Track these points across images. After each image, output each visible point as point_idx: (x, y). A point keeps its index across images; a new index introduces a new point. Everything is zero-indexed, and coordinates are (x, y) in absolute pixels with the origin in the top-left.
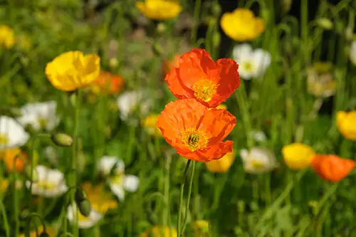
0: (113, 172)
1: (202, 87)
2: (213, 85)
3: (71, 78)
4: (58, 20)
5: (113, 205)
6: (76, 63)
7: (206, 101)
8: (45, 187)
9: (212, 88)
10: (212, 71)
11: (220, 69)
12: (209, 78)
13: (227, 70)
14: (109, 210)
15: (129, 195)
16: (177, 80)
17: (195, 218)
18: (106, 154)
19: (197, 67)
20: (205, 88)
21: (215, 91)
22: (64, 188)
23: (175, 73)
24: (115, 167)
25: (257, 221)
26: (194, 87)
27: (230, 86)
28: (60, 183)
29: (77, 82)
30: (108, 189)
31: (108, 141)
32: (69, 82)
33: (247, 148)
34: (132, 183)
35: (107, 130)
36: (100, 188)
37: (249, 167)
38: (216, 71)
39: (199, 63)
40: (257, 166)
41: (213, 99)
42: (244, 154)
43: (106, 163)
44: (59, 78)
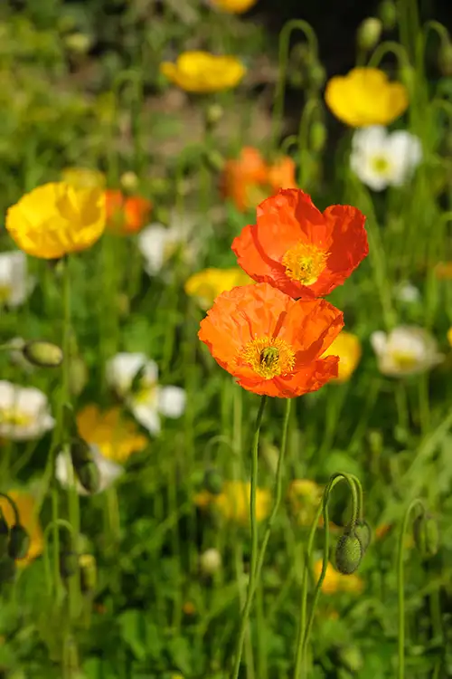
0: (137, 384)
1: (299, 257)
2: (320, 254)
3: (54, 235)
4: (20, 86)
5: (140, 443)
6: (62, 204)
7: (306, 284)
8: (13, 422)
9: (318, 258)
10: (317, 228)
11: (331, 226)
12: (312, 241)
13: (345, 228)
14: (134, 454)
15: (168, 423)
16: (253, 246)
17: (293, 476)
18: (122, 349)
19: (290, 222)
20: (305, 261)
21: (323, 266)
22: (48, 422)
23: (249, 236)
24: (139, 375)
25: (406, 466)
26: (285, 259)
27: (350, 256)
28: (40, 412)
29: (65, 241)
30: (129, 415)
31: (123, 323)
32: (51, 243)
33: (385, 330)
34: (173, 401)
35: (122, 303)
36: (114, 414)
37: (388, 364)
38: (324, 227)
39: (291, 213)
40: (403, 363)
41: (321, 279)
42: (378, 341)
43: (124, 367)
44: (32, 234)
